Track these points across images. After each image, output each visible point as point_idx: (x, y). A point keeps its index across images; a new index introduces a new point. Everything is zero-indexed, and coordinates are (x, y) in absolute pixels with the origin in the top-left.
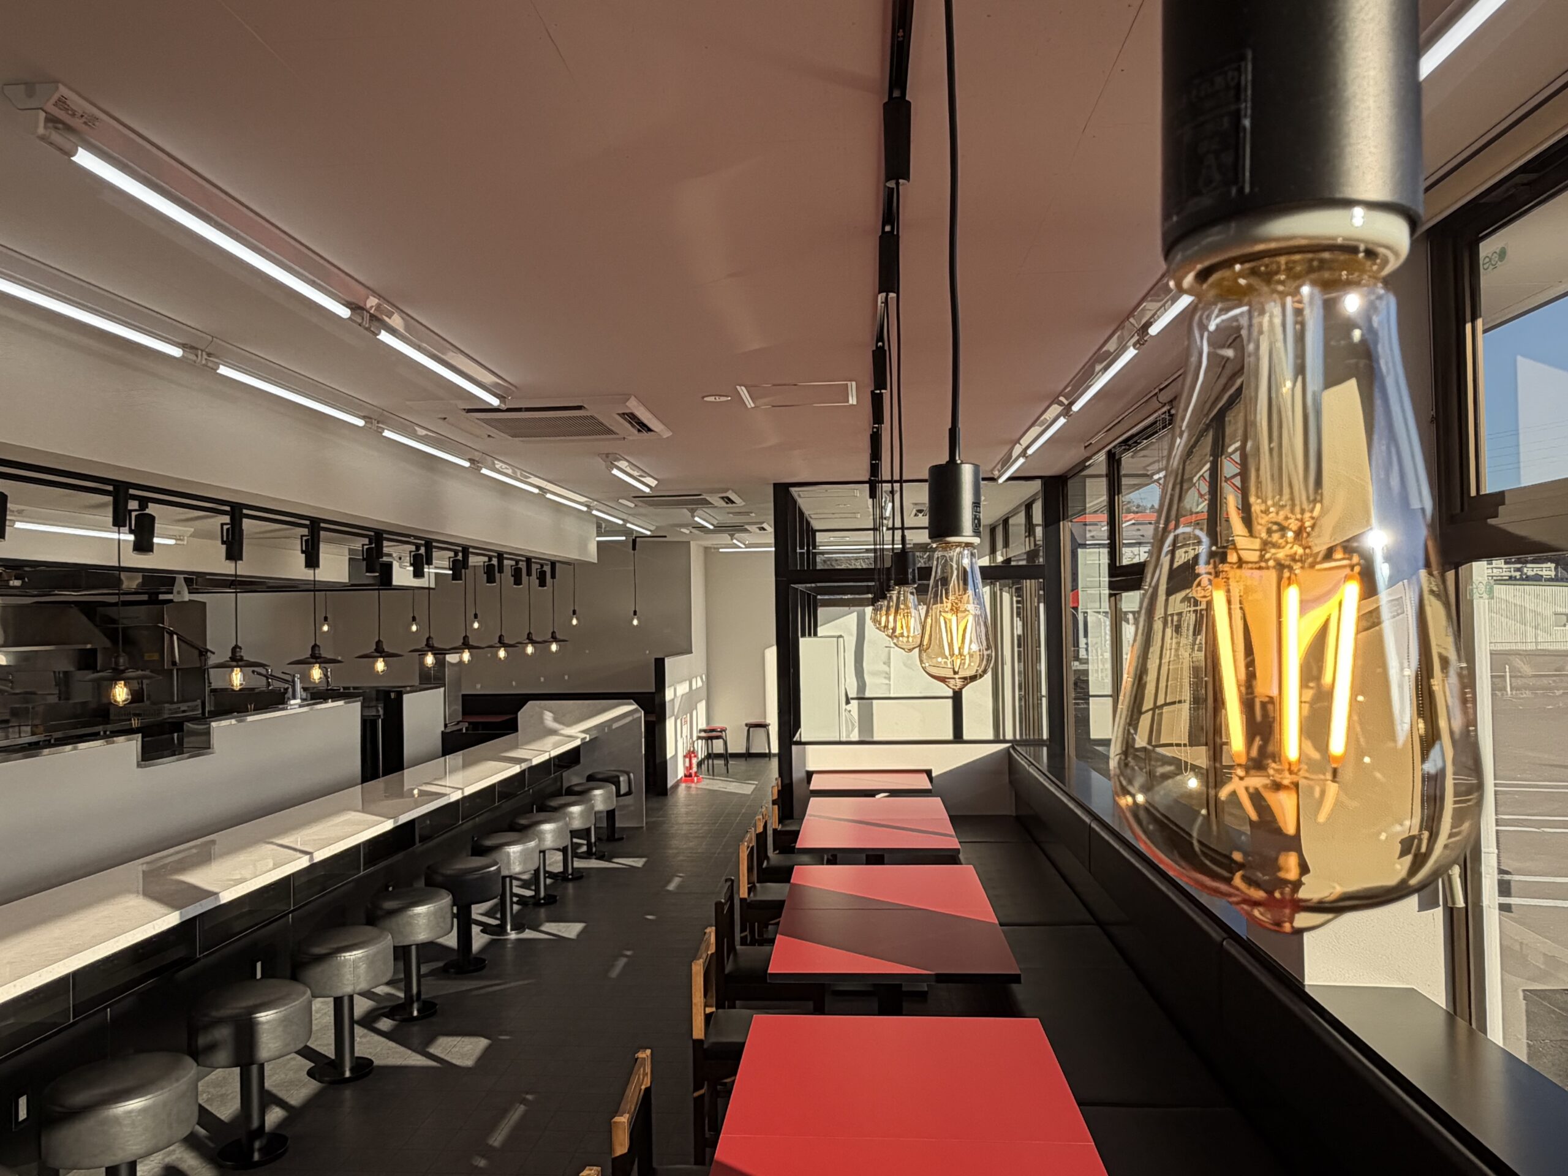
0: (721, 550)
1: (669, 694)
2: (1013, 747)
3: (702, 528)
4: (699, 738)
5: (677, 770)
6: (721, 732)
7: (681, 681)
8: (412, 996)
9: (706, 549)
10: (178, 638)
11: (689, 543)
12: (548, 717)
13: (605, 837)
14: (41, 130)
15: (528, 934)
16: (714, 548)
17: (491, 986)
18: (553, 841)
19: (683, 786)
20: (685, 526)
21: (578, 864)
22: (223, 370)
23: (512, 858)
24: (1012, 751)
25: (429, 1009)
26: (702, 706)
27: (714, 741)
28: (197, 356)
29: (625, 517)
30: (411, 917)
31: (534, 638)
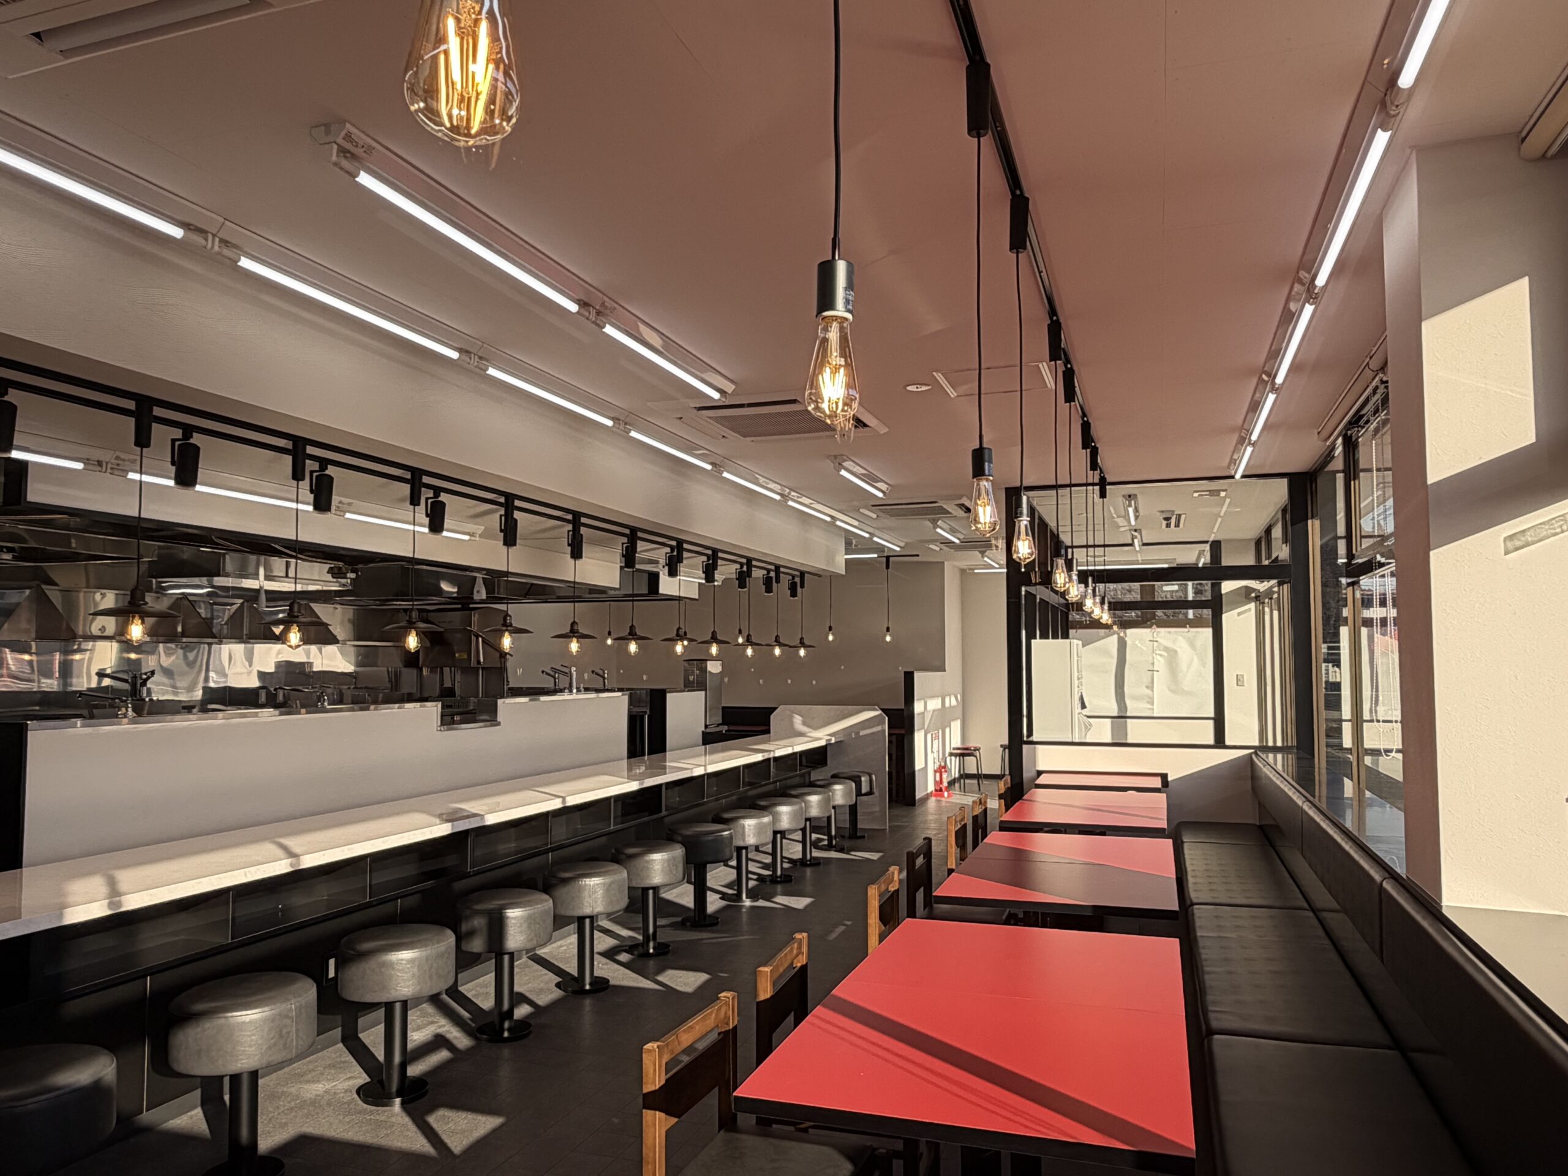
0: (976, 571)
1: (918, 707)
2: (1256, 753)
3: (948, 543)
4: (951, 754)
5: (926, 783)
6: (975, 750)
7: (932, 697)
8: (648, 936)
9: (963, 571)
10: (483, 641)
11: (943, 563)
12: (798, 720)
13: (847, 835)
14: (334, 158)
15: (761, 903)
16: (970, 569)
17: (718, 938)
18: (790, 823)
19: (933, 799)
20: (933, 541)
21: (816, 854)
22: (492, 371)
23: (747, 830)
24: (1254, 756)
25: (663, 950)
26: (956, 726)
27: (966, 758)
28: (470, 358)
29: (871, 530)
30: (647, 862)
31: (781, 641)
